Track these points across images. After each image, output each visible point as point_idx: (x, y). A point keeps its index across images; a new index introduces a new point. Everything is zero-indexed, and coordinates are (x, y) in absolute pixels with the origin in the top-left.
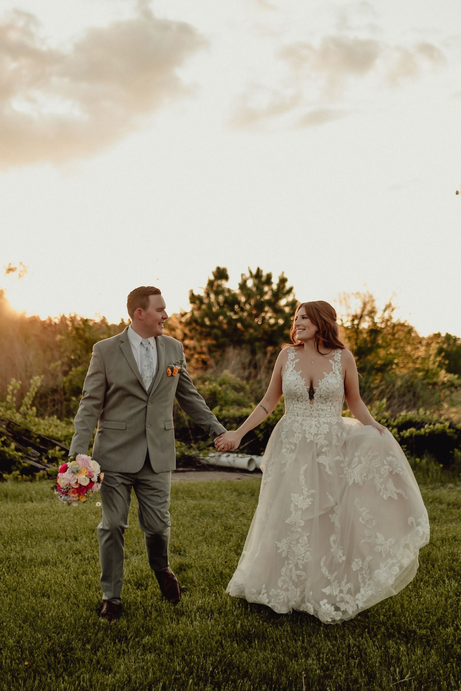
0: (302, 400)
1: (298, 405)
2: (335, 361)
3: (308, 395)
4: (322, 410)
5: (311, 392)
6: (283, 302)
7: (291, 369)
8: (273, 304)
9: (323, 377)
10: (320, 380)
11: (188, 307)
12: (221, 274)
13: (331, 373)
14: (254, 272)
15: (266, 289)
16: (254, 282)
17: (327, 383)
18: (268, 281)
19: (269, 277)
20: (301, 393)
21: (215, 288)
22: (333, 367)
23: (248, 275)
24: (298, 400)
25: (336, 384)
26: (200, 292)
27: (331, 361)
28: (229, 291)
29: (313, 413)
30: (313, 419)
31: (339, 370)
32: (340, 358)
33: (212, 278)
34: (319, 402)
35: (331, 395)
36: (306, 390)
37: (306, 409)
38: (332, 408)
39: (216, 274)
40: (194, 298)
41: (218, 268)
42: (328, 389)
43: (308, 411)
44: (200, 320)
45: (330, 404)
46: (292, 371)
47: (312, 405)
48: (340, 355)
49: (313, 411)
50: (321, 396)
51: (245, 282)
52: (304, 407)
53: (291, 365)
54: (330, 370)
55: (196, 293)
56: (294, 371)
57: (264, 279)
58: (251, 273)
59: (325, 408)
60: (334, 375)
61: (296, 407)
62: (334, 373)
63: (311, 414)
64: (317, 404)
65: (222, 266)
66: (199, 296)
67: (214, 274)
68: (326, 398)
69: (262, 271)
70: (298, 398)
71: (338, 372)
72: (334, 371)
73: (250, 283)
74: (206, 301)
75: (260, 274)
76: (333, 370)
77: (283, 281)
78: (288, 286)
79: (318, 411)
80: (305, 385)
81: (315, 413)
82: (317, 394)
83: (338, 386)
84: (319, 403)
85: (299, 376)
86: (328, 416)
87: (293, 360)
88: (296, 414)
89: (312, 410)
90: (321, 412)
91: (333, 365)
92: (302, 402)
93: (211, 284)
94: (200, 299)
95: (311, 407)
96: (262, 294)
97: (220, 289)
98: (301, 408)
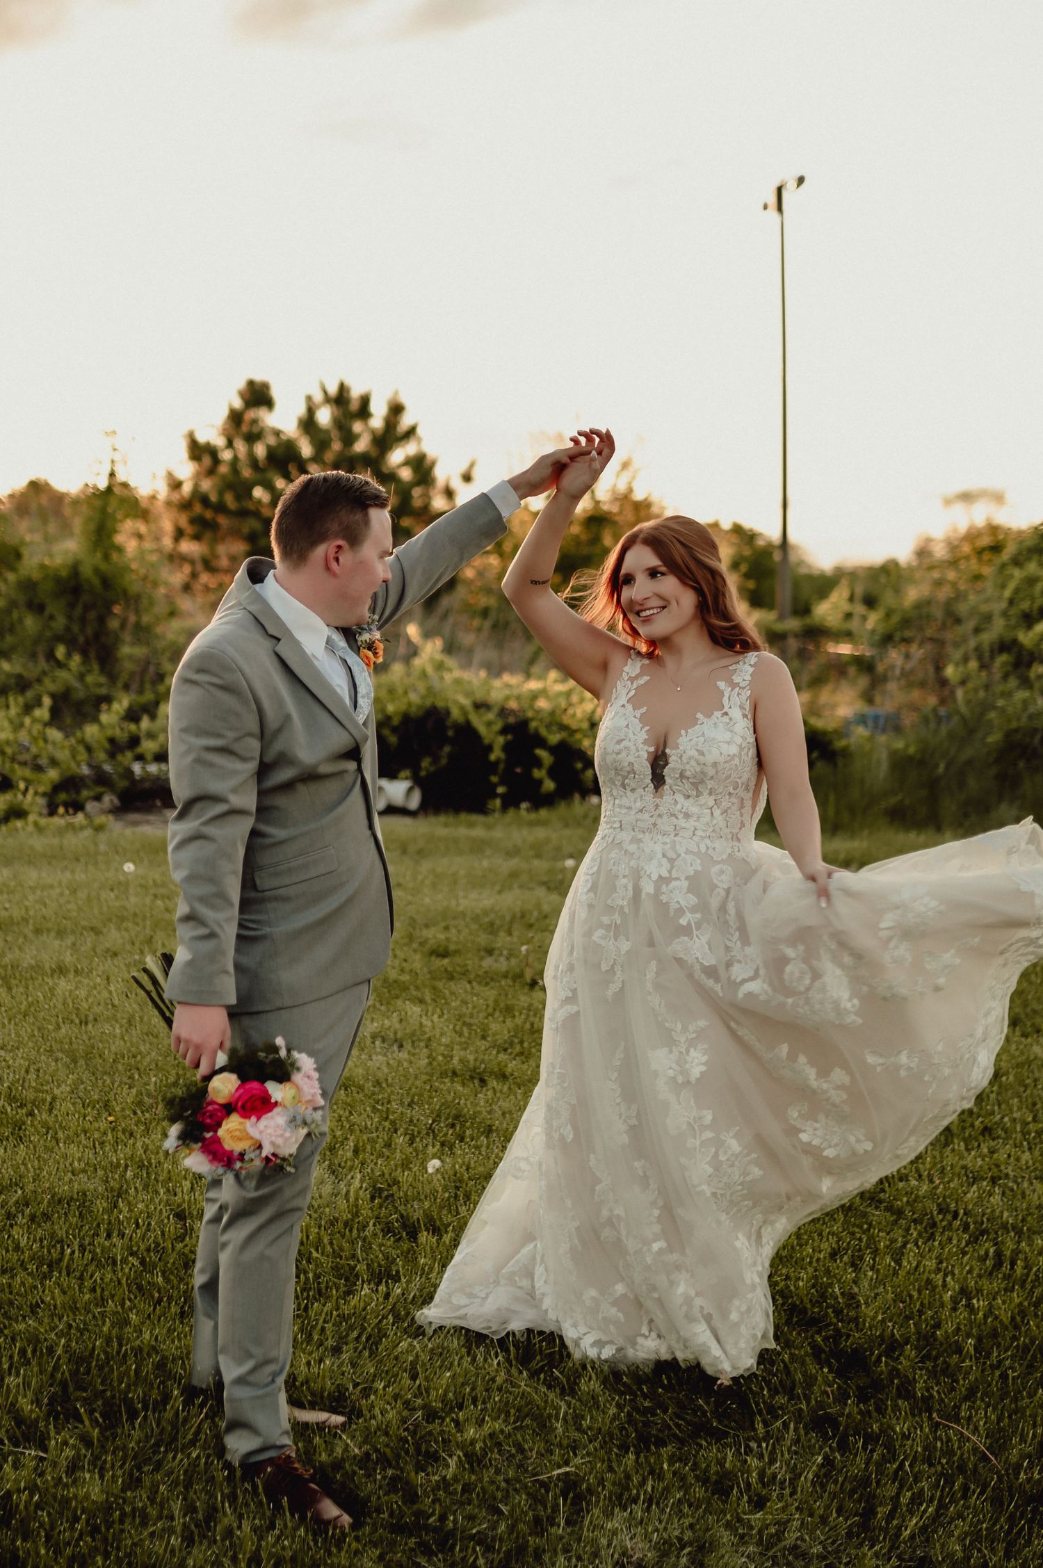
0: (633, 785)
1: (625, 801)
2: (734, 685)
3: (649, 771)
4: (687, 816)
5: (658, 763)
6: (397, 457)
7: (623, 700)
8: (374, 461)
9: (694, 722)
10: (683, 732)
11: (186, 470)
12: (258, 396)
13: (718, 714)
14: (333, 390)
15: (357, 427)
16: (333, 413)
17: (702, 739)
18: (364, 411)
19: (365, 401)
20: (631, 764)
21: (245, 428)
22: (725, 700)
23: (318, 397)
24: (624, 786)
25: (728, 743)
26: (211, 434)
27: (722, 685)
28: (277, 433)
29: (659, 821)
30: (659, 837)
31: (742, 707)
32: (748, 678)
33: (238, 403)
34: (679, 791)
35: (711, 772)
36: (646, 755)
37: (641, 811)
38: (717, 812)
39: (248, 396)
40: (198, 451)
41: (251, 383)
42: (702, 753)
43: (646, 816)
44: (213, 498)
45: (711, 803)
46: (623, 706)
47: (658, 800)
48: (751, 670)
49: (660, 816)
50: (682, 776)
51: (311, 411)
52: (639, 805)
53: (624, 692)
54: (715, 704)
55: (202, 438)
56: (629, 707)
57: (354, 406)
58: (325, 392)
59: (694, 809)
60: (726, 719)
61: (620, 806)
62: (726, 714)
63: (655, 825)
64: (673, 798)
65: (258, 377)
66: (208, 444)
67: (242, 395)
68: (697, 783)
69: (348, 391)
70: (625, 778)
71: (736, 713)
72: (726, 709)
73: (324, 417)
74: (226, 455)
75: (345, 395)
76: (723, 707)
77: (396, 410)
78: (406, 421)
79: (673, 819)
80: (645, 742)
81: (665, 824)
82: (673, 769)
83: (734, 750)
84: (680, 798)
85: (637, 721)
86: (703, 835)
87: (632, 679)
88: (617, 825)
89: (657, 812)
90: (682, 822)
91: (726, 694)
92: (633, 790)
93: (236, 418)
94: (212, 451)
95: (657, 806)
96: (349, 439)
97: (255, 430)
98: (630, 808)
